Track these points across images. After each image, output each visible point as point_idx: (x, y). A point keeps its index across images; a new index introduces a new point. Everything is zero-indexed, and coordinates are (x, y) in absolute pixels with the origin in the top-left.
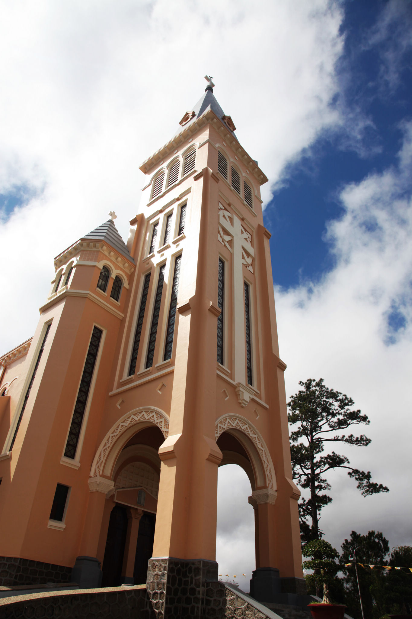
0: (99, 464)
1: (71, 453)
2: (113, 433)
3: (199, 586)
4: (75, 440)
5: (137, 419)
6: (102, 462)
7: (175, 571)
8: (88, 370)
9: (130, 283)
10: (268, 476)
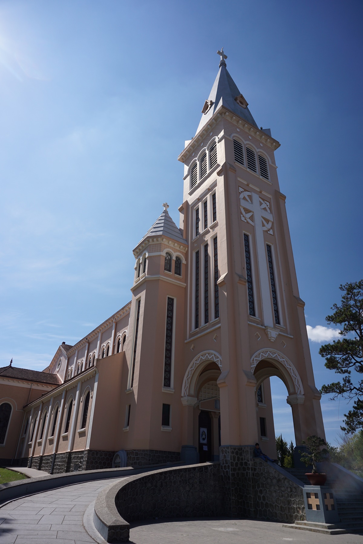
0: (186, 388)
1: (167, 383)
2: (191, 368)
3: (248, 461)
4: (169, 375)
5: (204, 359)
6: (187, 387)
7: (235, 453)
8: (169, 328)
9: (187, 259)
10: (296, 385)
